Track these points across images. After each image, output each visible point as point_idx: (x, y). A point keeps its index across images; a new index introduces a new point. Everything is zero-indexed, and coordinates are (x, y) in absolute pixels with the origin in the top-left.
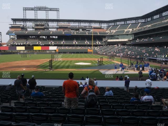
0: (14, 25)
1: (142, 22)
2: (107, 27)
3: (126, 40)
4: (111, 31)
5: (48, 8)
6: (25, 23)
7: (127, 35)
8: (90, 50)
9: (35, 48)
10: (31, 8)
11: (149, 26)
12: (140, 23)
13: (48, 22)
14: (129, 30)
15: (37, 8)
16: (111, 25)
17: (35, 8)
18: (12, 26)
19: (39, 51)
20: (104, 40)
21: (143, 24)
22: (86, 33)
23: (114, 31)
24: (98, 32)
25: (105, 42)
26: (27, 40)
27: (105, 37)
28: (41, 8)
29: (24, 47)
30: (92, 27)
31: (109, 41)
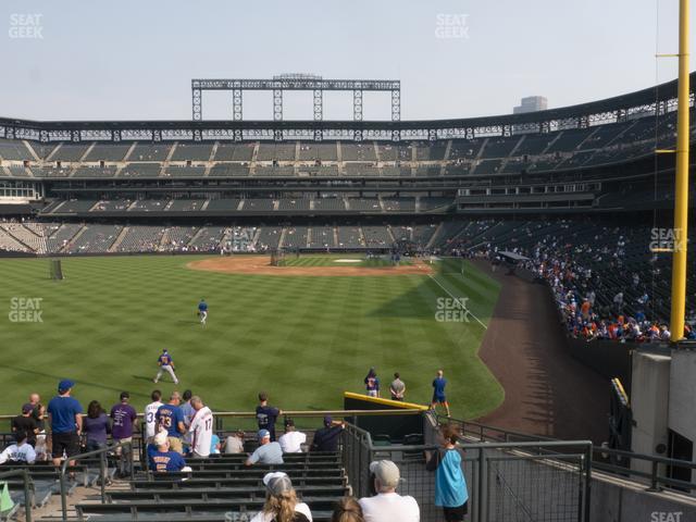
1: (27, 137)
12: (22, 139)
14: (13, 162)
21: (44, 147)
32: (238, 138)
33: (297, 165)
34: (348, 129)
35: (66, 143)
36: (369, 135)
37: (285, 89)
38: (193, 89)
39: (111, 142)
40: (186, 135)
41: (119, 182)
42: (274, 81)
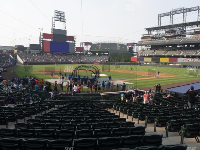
0: (148, 34)
5: (186, 9)
6: (159, 32)
9: (162, 60)
10: (166, 13)
13: (185, 26)
15: (173, 12)
17: (171, 12)
18: (144, 36)
19: (166, 63)
26: (155, 51)
28: (177, 11)
29: (151, 58)
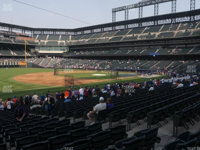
2: (31, 35)
3: (61, 52)
4: (41, 41)
7: (61, 46)
8: (22, 62)
11: (87, 40)
12: (70, 35)
14: (63, 41)
16: (36, 33)
20: (32, 51)
21: (74, 37)
22: (12, 42)
23: (46, 41)
24: (26, 41)
25: (34, 53)
27: (34, 47)
30: (15, 33)
31: (40, 52)
32: (126, 28)
33: (139, 35)
34: (168, 19)
35: (80, 35)
36: (178, 20)
37: (144, 6)
38: (113, 12)
39: (91, 33)
40: (110, 29)
41: (86, 45)
42: (139, 3)
